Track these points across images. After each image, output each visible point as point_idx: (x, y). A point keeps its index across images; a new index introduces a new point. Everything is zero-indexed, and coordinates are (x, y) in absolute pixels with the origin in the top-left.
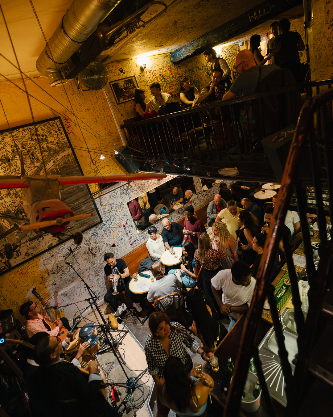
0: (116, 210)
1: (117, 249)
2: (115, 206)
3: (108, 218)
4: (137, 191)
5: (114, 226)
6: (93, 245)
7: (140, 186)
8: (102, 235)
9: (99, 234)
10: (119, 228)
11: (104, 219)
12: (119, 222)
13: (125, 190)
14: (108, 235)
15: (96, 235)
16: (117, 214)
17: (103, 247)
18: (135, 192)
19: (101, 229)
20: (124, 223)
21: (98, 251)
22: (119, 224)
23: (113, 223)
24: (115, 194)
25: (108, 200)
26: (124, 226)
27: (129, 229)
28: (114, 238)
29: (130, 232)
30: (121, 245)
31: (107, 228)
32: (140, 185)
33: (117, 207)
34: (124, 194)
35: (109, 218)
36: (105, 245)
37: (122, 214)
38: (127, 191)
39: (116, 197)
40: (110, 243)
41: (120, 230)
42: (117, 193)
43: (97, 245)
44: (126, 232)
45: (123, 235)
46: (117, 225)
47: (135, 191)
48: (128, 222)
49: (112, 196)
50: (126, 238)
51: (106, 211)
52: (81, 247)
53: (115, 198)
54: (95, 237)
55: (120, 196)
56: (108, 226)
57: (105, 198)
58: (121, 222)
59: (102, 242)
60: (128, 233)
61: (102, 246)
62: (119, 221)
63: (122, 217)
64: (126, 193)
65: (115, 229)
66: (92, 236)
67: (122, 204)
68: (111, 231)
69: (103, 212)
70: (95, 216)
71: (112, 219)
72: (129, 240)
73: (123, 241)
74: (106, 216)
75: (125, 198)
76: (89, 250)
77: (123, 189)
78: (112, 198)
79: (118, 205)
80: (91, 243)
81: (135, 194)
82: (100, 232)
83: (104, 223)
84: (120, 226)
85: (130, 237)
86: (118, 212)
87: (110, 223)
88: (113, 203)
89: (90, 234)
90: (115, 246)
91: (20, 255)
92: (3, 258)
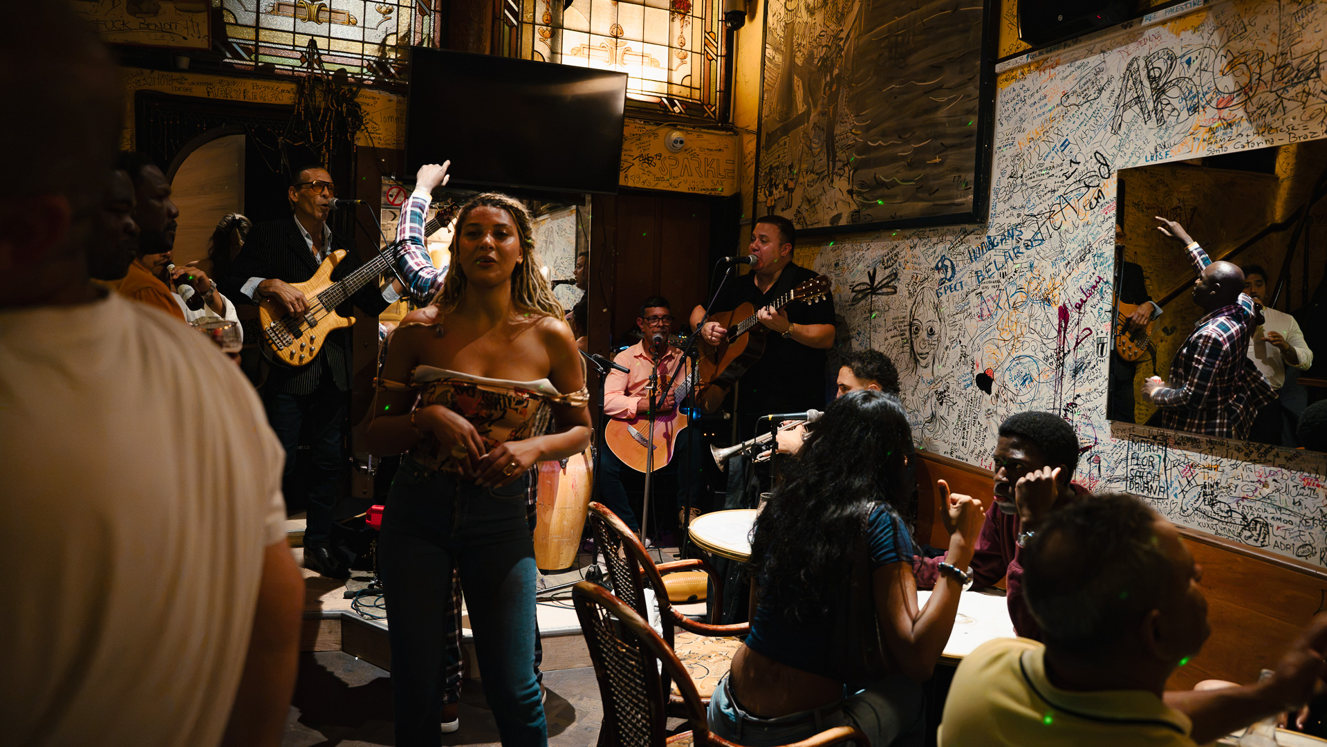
0: (1061, 191)
1: (989, 414)
2: (1066, 168)
3: (1015, 221)
4: (1225, 113)
5: (1022, 282)
6: (926, 315)
7: (1267, 77)
8: (966, 289)
9: (958, 276)
10: (1037, 309)
11: (1001, 215)
12: (1050, 270)
13: (1152, 79)
14: (986, 313)
15: (949, 274)
16: (1058, 219)
17: (951, 352)
18: (1208, 115)
19: (973, 257)
20: (1070, 293)
22: (1047, 284)
23: (1022, 262)
24: (1092, 93)
25: (1048, 115)
26: (1064, 314)
27: (1081, 353)
28: (1001, 343)
29: (1076, 372)
31: (992, 267)
32: (1268, 66)
33: (1072, 180)
34: (1136, 108)
35: (1019, 220)
36: (959, 347)
37: (1081, 233)
38: (1159, 92)
39: (1090, 113)
40: (977, 356)
41: (1039, 323)
42: (1100, 90)
43: (936, 329)
44: (1061, 355)
45: (1043, 366)
46: (1034, 284)
47: (1211, 112)
48: (1090, 302)
49: (1073, 100)
50: (1046, 392)
51: (1020, 173)
52: (895, 292)
53: (1082, 118)
54: (942, 282)
55: (1109, 113)
56: (1000, 259)
57: (1043, 102)
58: (1059, 279)
59: (954, 324)
60: (1068, 373)
61: (948, 343)
62: (1054, 264)
63: (1073, 249)
64: (1151, 106)
65: (1020, 297)
66: (937, 268)
67: (1104, 170)
68: (1004, 297)
69: (1009, 173)
70: (963, 175)
71: (1027, 234)
73: (1026, 394)
74: (1011, 202)
75: (1132, 135)
76: (911, 325)
77: (1143, 73)
78: (1070, 114)
79: (1081, 168)
80: (925, 300)
81: (1203, 134)
82: (965, 274)
83: (992, 232)
84: (1047, 301)
85: (1064, 404)
86: (1068, 211)
87: (1012, 253)
88: (1065, 145)
89: (935, 252)
90: (989, 392)
91: (791, 207)
92: (771, 194)
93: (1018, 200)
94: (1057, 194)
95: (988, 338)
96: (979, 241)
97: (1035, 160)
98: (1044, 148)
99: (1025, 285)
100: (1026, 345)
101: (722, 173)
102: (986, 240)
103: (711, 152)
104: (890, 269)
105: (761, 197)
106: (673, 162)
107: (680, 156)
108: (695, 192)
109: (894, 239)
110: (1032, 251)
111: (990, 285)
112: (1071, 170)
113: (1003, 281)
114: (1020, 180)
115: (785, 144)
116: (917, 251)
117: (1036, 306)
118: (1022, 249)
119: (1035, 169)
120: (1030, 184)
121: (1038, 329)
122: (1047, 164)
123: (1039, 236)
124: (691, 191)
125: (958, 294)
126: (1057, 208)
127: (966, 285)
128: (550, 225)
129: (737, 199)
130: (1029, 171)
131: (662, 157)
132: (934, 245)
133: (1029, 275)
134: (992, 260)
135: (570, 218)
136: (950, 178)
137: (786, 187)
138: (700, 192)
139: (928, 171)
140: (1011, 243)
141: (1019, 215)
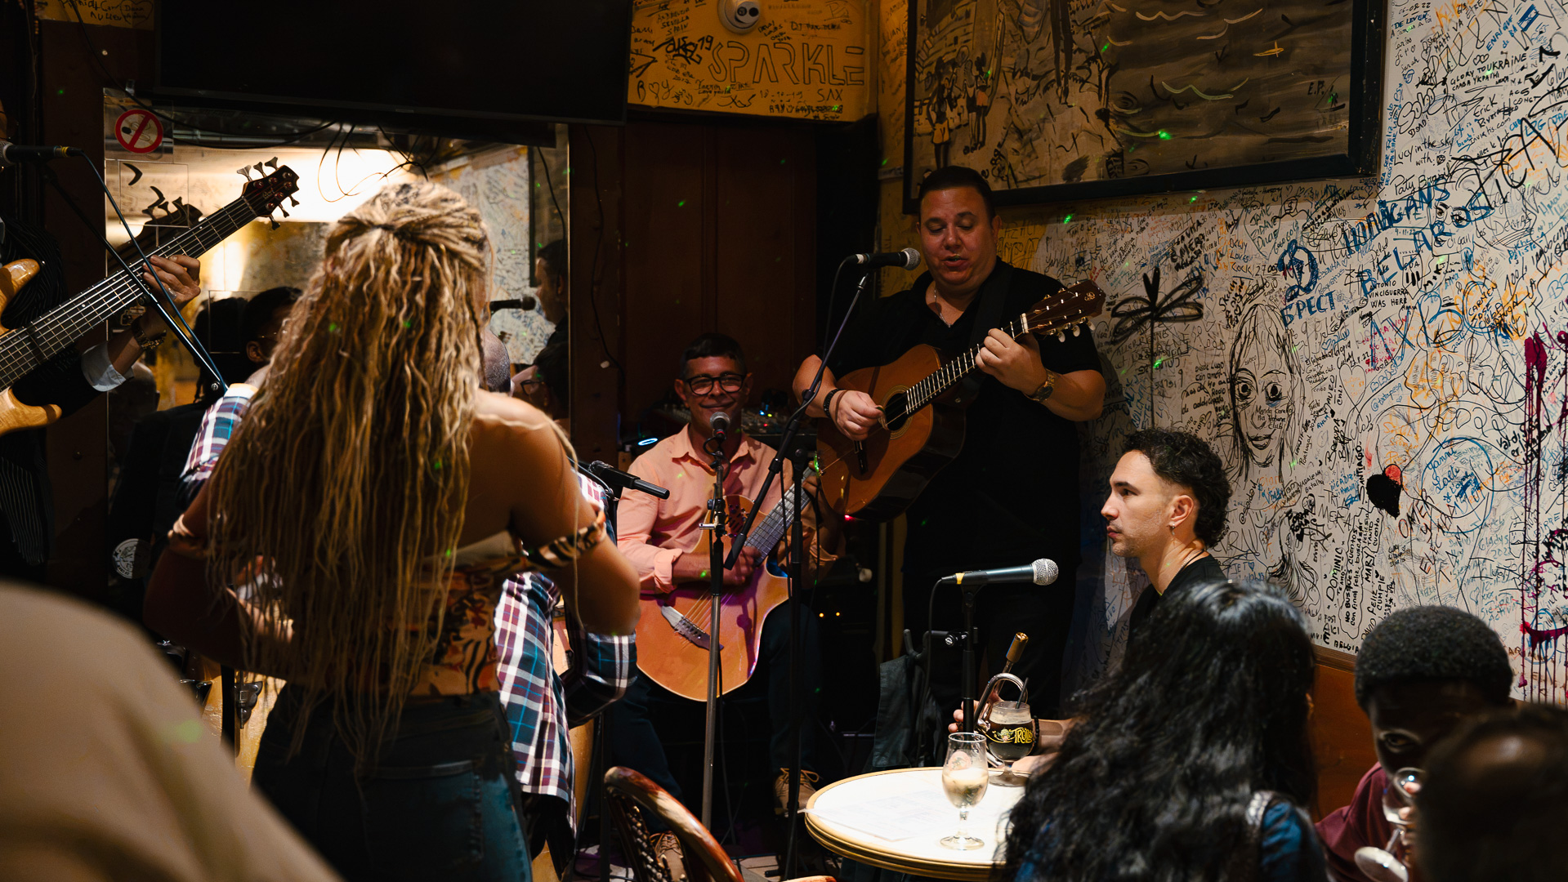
0: (1523, 110)
1: (1397, 556)
2: (1533, 64)
3: (1433, 170)
5: (1450, 292)
6: (1262, 362)
8: (1340, 307)
9: (1323, 281)
10: (1483, 345)
11: (1405, 159)
12: (1507, 268)
14: (1381, 354)
15: (1306, 278)
16: (1518, 165)
17: (1315, 433)
19: (1353, 243)
20: (1547, 311)
21: (1273, 446)
22: (1501, 295)
23: (1449, 253)
26: (1535, 353)
28: (1414, 414)
29: (1565, 467)
30: (1445, 542)
31: (1391, 262)
33: (1543, 88)
35: (1441, 169)
36: (1330, 423)
37: (1564, 193)
40: (1367, 441)
41: (1488, 372)
43: (1284, 388)
44: (1533, 435)
45: (1498, 457)
46: (1475, 295)
50: (1509, 508)
51: (1441, 75)
52: (1200, 316)
54: (1292, 293)
56: (1407, 247)
58: (1523, 286)
59: (1319, 377)
60: (1549, 471)
61: (1308, 415)
62: (1512, 255)
63: (1550, 225)
65: (1448, 322)
66: (1281, 266)
68: (1416, 323)
69: (1418, 75)
70: (1328, 81)
71: (1459, 197)
72: (1530, 564)
73: (1468, 515)
74: (1425, 132)
76: (1233, 380)
79: (1561, 62)
80: (1259, 330)
82: (1337, 276)
83: (1388, 193)
84: (1501, 328)
85: (1545, 534)
86: (1538, 149)
87: (1428, 233)
88: (1529, 17)
89: (1276, 234)
90: (1395, 512)
91: (983, 144)
92: (941, 117)
93: (1437, 128)
94: (1515, 116)
95: (1387, 404)
96: (1363, 213)
97: (1469, 49)
98: (1488, 25)
99: (1458, 298)
100: (1463, 416)
101: (841, 75)
102: (1376, 209)
103: (812, 32)
104: (1188, 269)
105: (922, 124)
106: (738, 54)
107: (751, 42)
108: (785, 114)
109: (1194, 208)
110: (1469, 230)
111: (1388, 299)
112: (1542, 69)
113: (1412, 289)
114: (1439, 90)
115: (968, 14)
116: (1241, 233)
117: (1481, 340)
118: (1450, 227)
119: (1471, 67)
120: (1462, 95)
121: (1486, 384)
122: (1495, 56)
123: (1482, 201)
124: (776, 113)
125: (1325, 318)
126: (1515, 144)
127: (1340, 299)
128: (471, 180)
129: (870, 127)
130: (1458, 71)
131: (715, 44)
132: (1274, 219)
133: (1464, 278)
134: (1390, 250)
135: (514, 165)
136: (1302, 86)
137: (972, 104)
138: (794, 115)
139: (1257, 73)
140: (1424, 216)
141: (1440, 159)
